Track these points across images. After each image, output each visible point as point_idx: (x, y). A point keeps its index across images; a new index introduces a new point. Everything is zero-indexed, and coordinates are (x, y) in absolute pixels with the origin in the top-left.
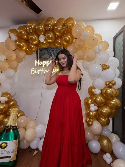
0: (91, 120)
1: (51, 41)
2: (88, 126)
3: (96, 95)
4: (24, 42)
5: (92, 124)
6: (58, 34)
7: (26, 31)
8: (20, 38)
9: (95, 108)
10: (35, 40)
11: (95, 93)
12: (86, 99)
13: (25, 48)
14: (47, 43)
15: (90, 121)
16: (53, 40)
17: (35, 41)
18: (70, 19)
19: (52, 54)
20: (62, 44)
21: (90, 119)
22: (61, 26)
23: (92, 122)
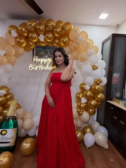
0: (82, 111)
1: (49, 41)
2: (78, 116)
3: (86, 90)
4: (24, 39)
5: (82, 114)
6: (57, 35)
7: (27, 29)
8: (20, 35)
9: (85, 101)
10: (35, 38)
11: (85, 88)
12: (78, 93)
13: (24, 45)
14: (46, 42)
15: (80, 111)
16: (52, 41)
17: (34, 40)
18: (68, 23)
19: (48, 52)
20: (59, 44)
21: (81, 109)
22: (60, 29)
23: (83, 112)
